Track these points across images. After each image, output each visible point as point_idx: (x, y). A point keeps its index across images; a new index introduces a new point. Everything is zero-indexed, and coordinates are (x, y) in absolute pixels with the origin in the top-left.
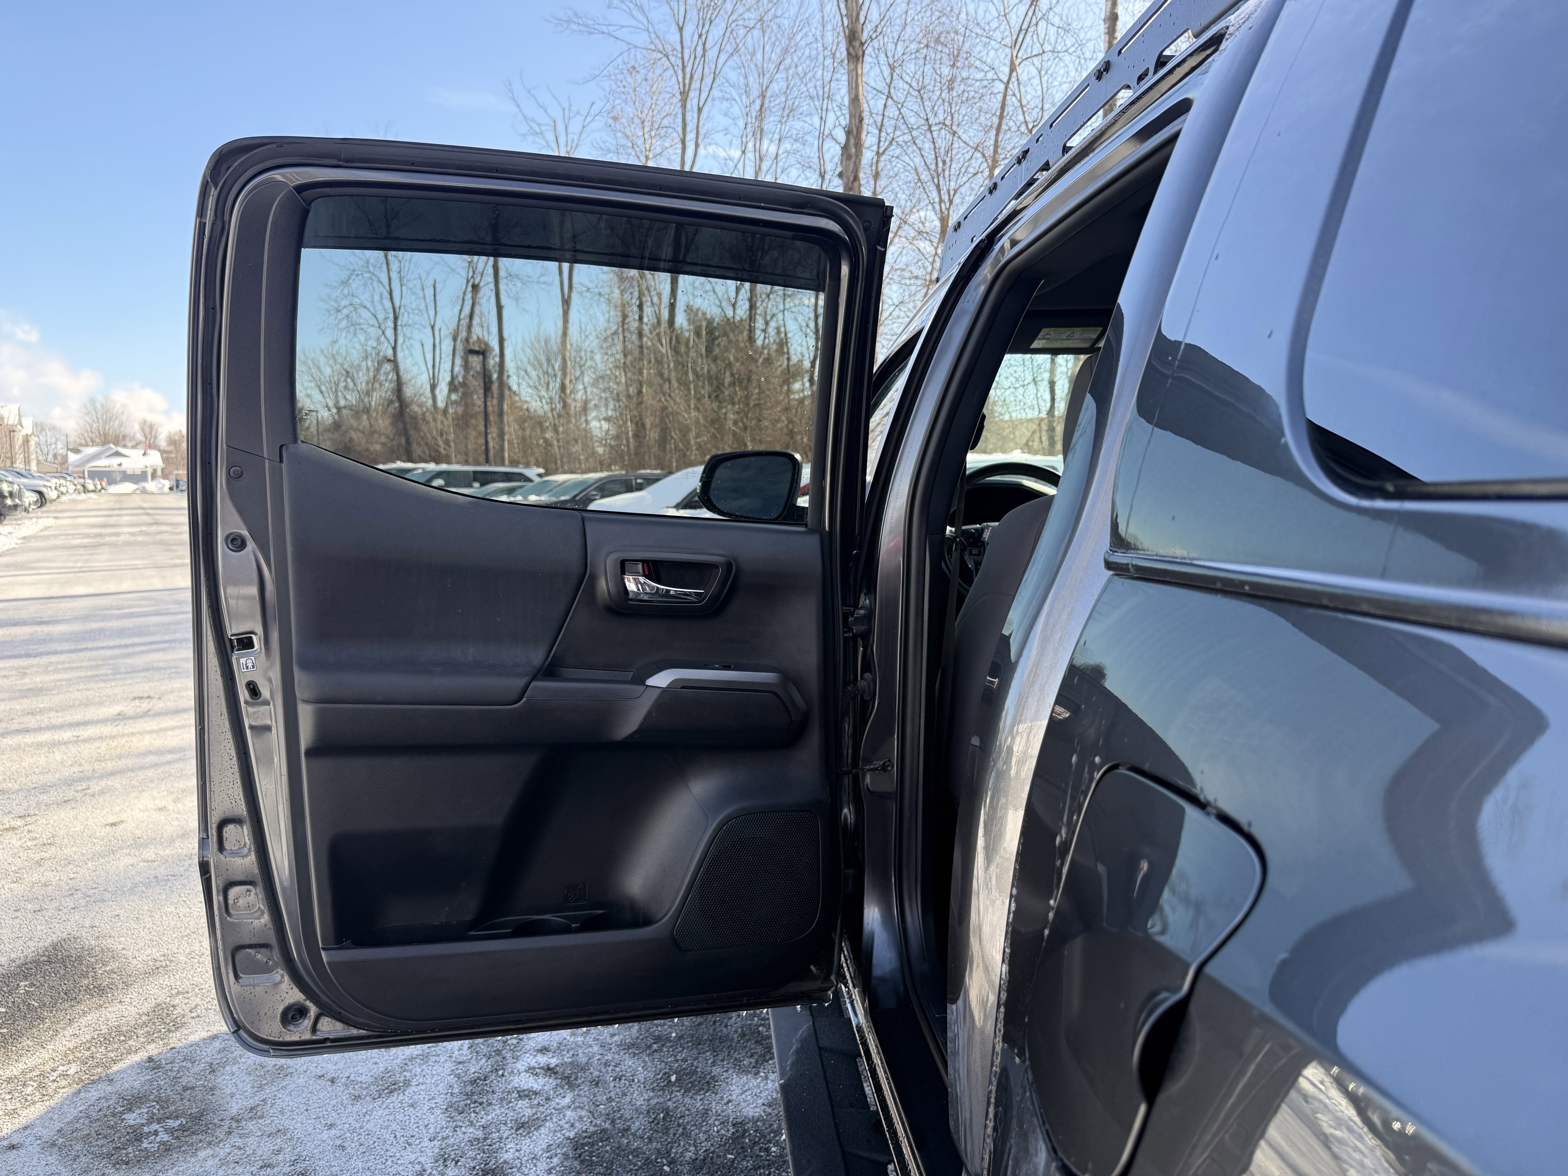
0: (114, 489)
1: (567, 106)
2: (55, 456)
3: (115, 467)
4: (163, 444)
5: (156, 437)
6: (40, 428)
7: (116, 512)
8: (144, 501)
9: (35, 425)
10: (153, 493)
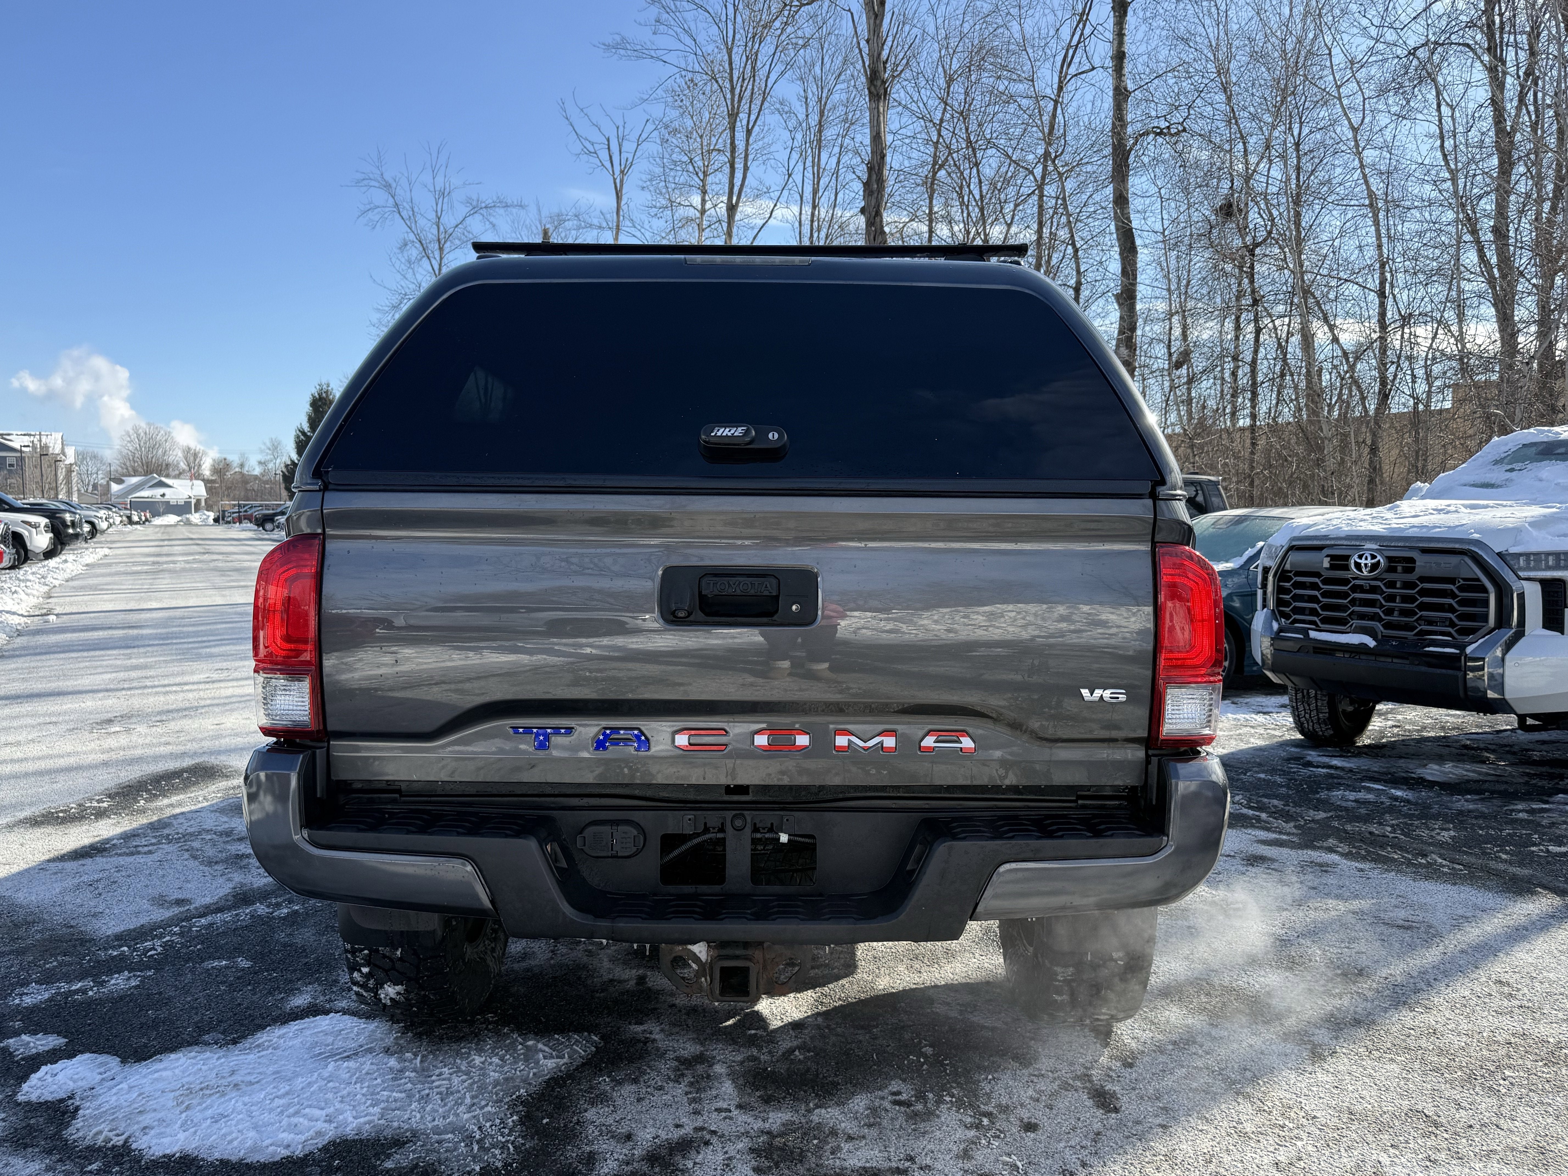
0: (158, 521)
1: (621, 124)
2: (95, 486)
3: (159, 498)
4: (206, 472)
5: (200, 465)
6: (81, 457)
7: (166, 543)
8: (190, 532)
9: (77, 454)
10: (197, 525)
